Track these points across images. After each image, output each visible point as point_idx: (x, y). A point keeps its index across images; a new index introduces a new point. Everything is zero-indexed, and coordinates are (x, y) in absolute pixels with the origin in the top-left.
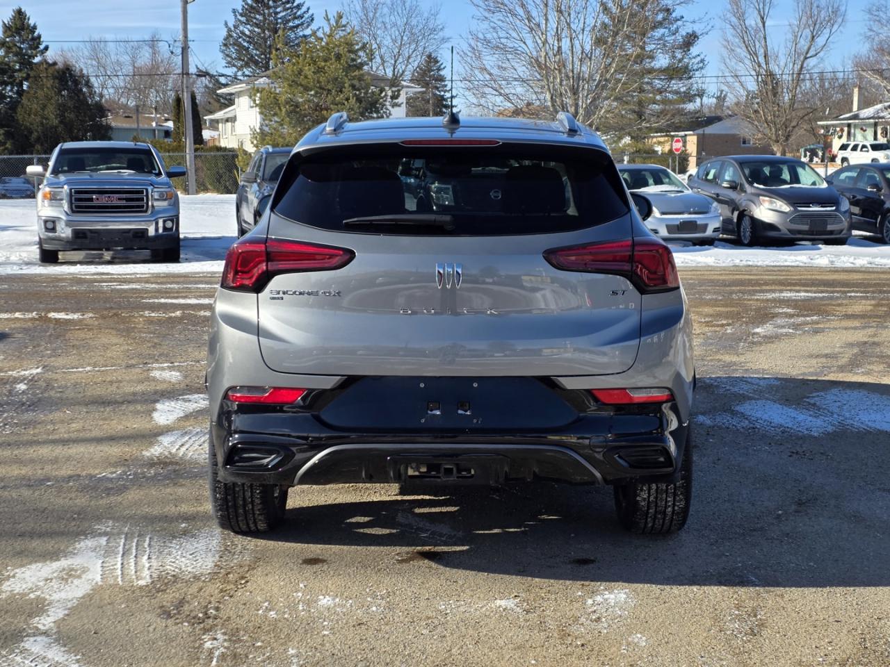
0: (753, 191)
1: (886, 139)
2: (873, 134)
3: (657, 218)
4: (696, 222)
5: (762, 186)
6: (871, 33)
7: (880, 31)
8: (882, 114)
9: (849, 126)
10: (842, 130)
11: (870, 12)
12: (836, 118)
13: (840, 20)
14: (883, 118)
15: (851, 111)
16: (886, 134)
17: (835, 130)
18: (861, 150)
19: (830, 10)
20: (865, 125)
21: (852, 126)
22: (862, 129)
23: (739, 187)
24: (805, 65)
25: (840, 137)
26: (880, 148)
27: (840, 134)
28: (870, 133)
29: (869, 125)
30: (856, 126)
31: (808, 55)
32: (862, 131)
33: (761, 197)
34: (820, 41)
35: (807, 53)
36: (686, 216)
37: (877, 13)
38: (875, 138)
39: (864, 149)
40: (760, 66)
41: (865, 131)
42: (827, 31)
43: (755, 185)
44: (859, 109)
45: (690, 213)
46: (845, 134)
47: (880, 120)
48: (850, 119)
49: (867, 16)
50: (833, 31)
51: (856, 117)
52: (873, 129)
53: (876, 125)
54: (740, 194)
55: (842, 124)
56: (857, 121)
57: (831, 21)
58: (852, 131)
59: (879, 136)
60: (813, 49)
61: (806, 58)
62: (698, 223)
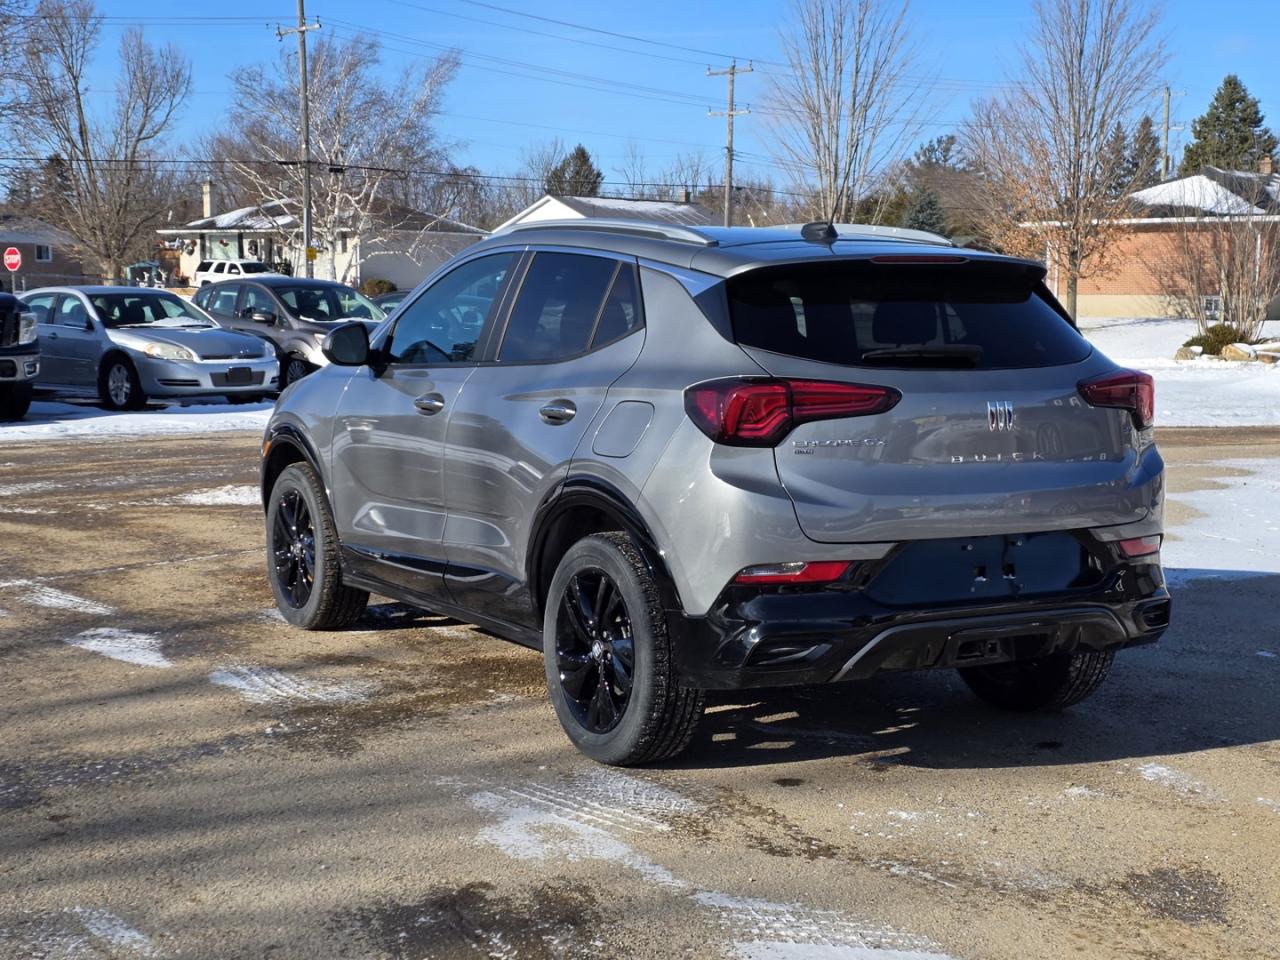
0: (302, 326)
1: (256, 257)
2: (237, 250)
3: (195, 363)
4: (250, 369)
5: (312, 320)
6: (240, 110)
7: (254, 109)
8: (248, 223)
9: (202, 237)
10: (194, 243)
11: (237, 80)
12: (182, 226)
13: (183, 90)
14: (249, 227)
15: (201, 217)
16: (256, 250)
17: (183, 243)
18: (230, 272)
19: (169, 73)
20: (225, 237)
21: (207, 237)
22: (222, 242)
23: (277, 321)
24: (138, 149)
25: (191, 253)
26: (252, 269)
27: (190, 248)
28: (233, 248)
29: (231, 237)
30: (212, 238)
31: (142, 136)
32: (222, 246)
33: (316, 335)
34: (159, 116)
35: (140, 132)
36: (235, 361)
37: (249, 83)
38: (241, 256)
39: (233, 271)
40: (74, 146)
41: (226, 245)
42: (167, 103)
43: (302, 318)
44: (213, 215)
45: (240, 357)
46: (197, 249)
47: (247, 231)
48: (205, 228)
49: (233, 86)
50: (174, 104)
51: (211, 225)
52: (237, 244)
53: (240, 237)
54: (278, 331)
55: (193, 234)
56: (214, 231)
57: (173, 91)
58: (208, 244)
59: (246, 252)
60: (148, 127)
61: (138, 140)
62: (253, 370)
